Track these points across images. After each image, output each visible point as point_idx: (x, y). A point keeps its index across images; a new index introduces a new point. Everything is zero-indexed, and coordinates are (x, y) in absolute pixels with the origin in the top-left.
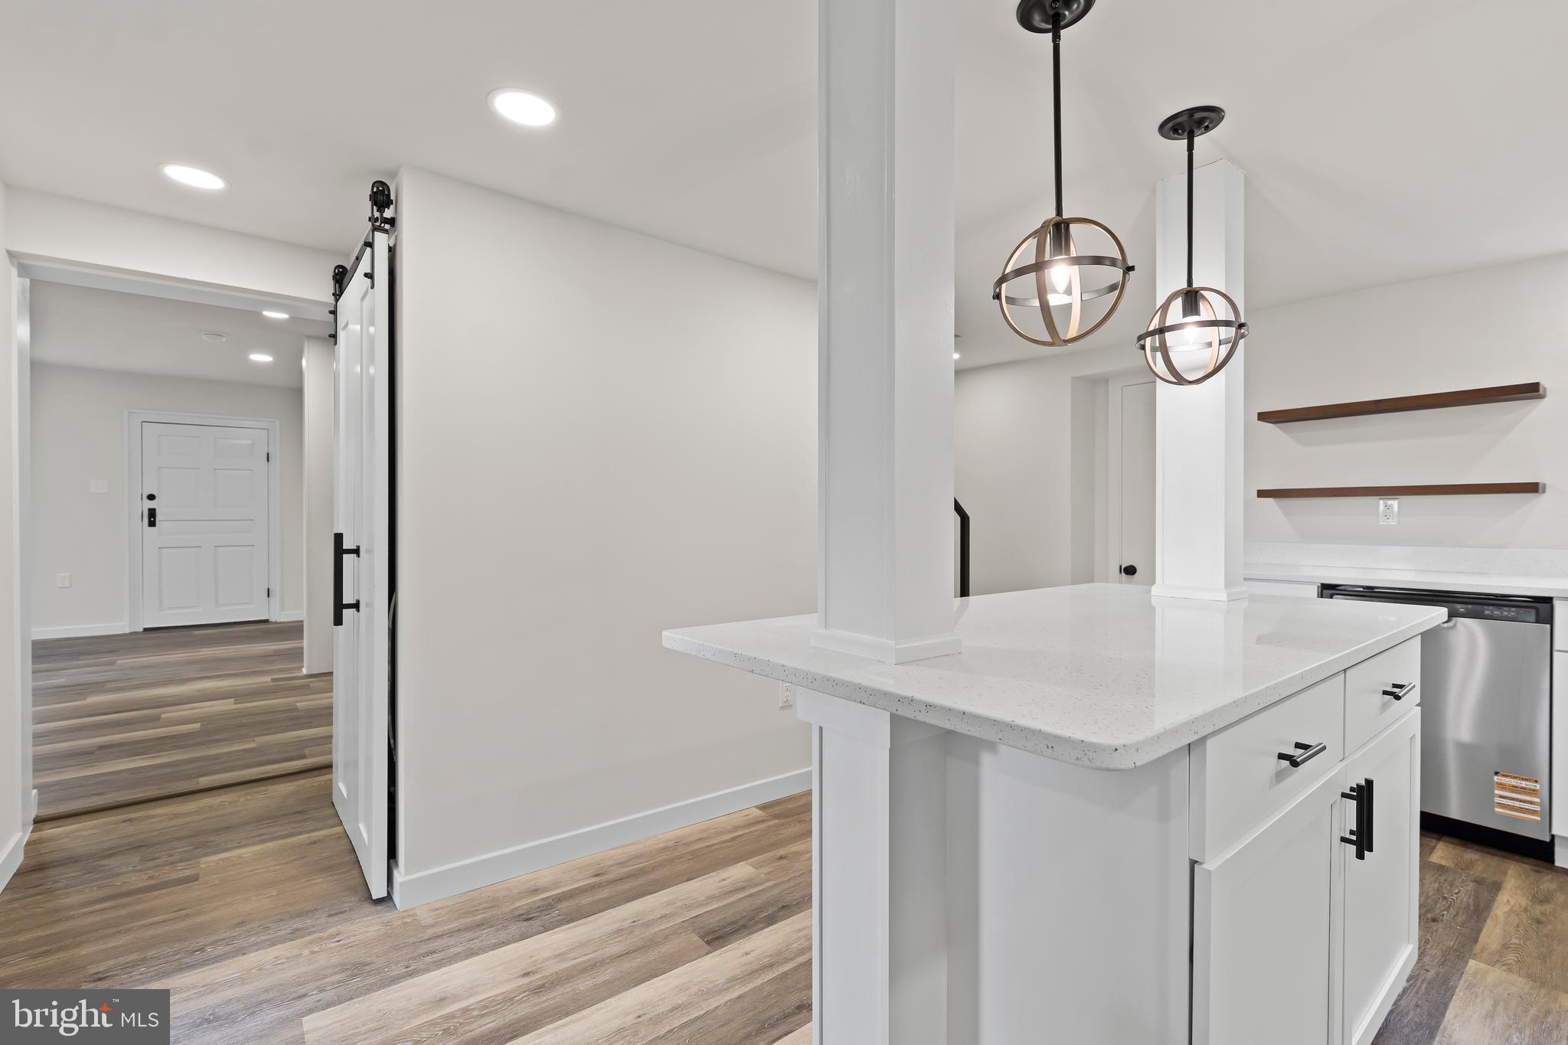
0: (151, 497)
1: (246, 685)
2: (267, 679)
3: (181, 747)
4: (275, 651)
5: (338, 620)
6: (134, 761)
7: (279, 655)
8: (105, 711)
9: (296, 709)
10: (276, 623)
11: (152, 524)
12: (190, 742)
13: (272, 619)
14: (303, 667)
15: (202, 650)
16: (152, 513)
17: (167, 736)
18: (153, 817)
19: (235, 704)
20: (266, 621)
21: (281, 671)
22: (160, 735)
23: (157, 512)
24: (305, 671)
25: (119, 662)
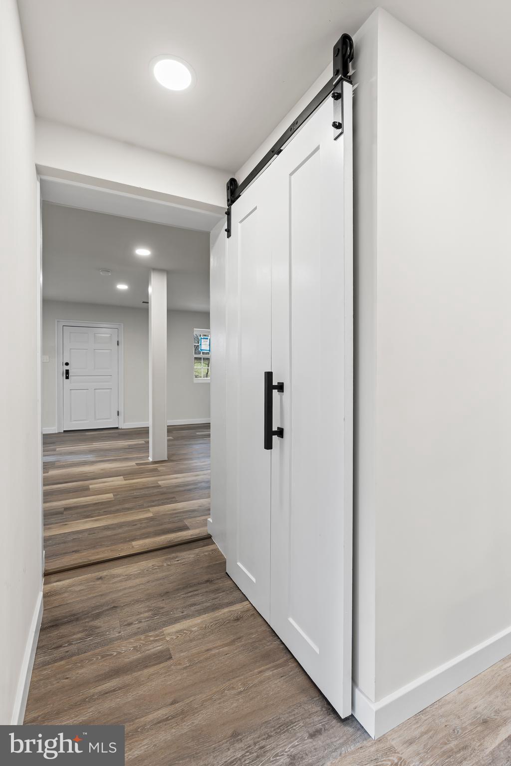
0: (67, 364)
1: (124, 467)
2: (133, 463)
3: (110, 513)
4: (129, 445)
5: (268, 445)
6: (86, 522)
7: (131, 448)
8: (61, 481)
9: (159, 486)
10: (122, 429)
11: (67, 378)
12: (113, 509)
13: (120, 427)
14: (148, 456)
15: (94, 444)
16: (67, 372)
17: (99, 503)
18: (113, 576)
19: (125, 480)
20: (117, 428)
21: (137, 458)
22: (95, 502)
23: (70, 371)
24: (150, 459)
25: (57, 449)
